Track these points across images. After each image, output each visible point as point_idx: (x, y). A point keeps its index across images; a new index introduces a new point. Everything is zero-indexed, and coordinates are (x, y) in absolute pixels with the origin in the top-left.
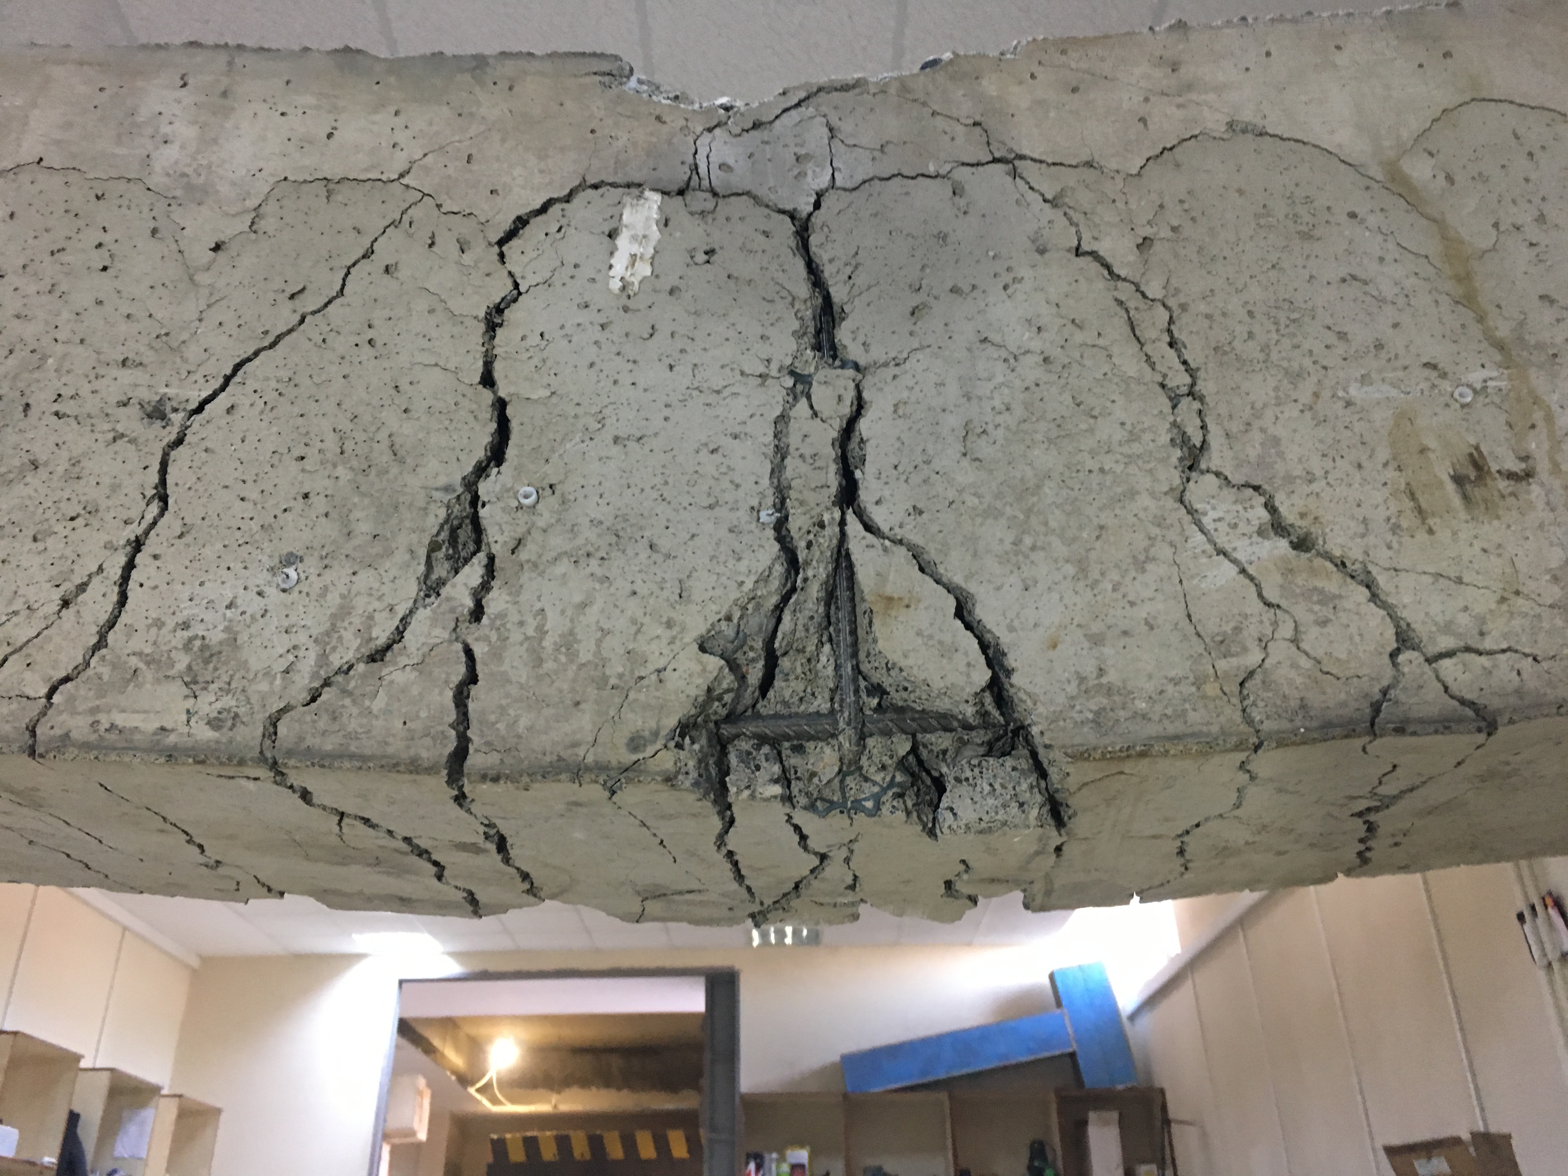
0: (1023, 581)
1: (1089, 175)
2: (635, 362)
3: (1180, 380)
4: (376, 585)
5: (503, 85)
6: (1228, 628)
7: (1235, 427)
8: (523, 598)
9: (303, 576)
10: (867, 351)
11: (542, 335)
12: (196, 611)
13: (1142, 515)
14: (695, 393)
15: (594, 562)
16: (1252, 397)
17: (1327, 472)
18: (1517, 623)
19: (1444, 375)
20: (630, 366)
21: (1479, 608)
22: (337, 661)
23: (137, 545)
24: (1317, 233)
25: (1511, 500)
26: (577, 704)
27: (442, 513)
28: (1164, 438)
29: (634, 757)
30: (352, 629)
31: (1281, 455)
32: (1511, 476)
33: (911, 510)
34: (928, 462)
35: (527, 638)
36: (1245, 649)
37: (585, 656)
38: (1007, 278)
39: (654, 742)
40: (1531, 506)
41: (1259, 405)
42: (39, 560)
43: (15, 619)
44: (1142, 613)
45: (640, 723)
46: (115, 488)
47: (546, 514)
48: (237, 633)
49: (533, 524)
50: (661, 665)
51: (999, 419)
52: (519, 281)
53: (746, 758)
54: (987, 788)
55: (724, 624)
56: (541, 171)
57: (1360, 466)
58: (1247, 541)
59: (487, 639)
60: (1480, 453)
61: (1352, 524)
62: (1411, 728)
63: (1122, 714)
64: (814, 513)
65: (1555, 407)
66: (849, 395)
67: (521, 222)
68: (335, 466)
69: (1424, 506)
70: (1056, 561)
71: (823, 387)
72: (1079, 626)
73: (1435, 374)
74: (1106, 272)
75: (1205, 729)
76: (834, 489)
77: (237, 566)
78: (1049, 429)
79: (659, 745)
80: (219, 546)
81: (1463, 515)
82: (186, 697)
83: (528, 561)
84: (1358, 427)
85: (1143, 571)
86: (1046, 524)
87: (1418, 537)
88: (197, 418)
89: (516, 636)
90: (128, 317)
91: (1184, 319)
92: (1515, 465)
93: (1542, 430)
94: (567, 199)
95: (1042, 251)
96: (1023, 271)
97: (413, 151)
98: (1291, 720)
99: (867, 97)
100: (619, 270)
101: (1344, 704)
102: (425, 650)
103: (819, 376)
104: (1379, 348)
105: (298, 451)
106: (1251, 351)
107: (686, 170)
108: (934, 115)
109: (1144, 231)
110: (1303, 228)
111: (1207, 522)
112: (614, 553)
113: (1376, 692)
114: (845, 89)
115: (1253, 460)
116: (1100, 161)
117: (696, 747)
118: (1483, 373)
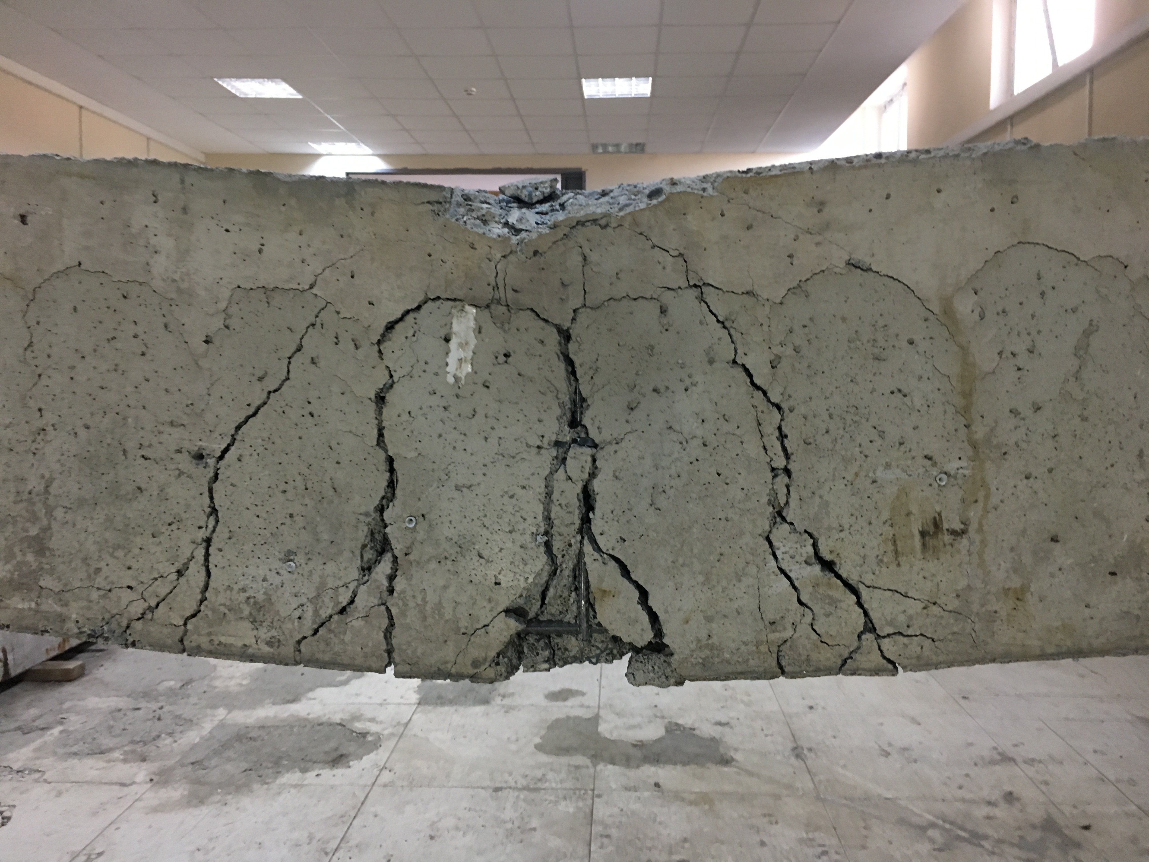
0: (676, 584)
1: (748, 301)
2: (465, 435)
3: (780, 462)
4: (336, 571)
5: (368, 210)
6: (778, 617)
7: (805, 494)
8: (414, 582)
9: (298, 564)
10: (600, 433)
11: (409, 413)
12: (247, 582)
13: (744, 547)
14: (500, 457)
15: (449, 563)
16: (820, 474)
17: (851, 526)
18: (928, 621)
19: (935, 464)
20: (463, 437)
21: (911, 612)
22: (324, 614)
23: (208, 541)
24: (884, 355)
25: (949, 548)
26: (446, 641)
27: (366, 529)
28: (765, 500)
29: (475, 671)
30: (328, 597)
31: (828, 514)
32: (954, 533)
33: (619, 539)
34: (630, 510)
35: (418, 605)
36: (785, 629)
37: (448, 616)
38: (688, 382)
39: (484, 664)
40: (959, 552)
41: (822, 480)
42: (159, 548)
43: (156, 583)
44: (735, 605)
45: (477, 654)
46: (188, 506)
47: (422, 532)
48: (270, 595)
49: (415, 538)
50: (486, 623)
51: (673, 483)
52: (393, 373)
53: (532, 648)
54: (651, 668)
55: (518, 600)
56: (399, 287)
57: (870, 523)
58: (798, 566)
59: (397, 605)
60: (941, 519)
61: (857, 558)
62: (859, 672)
63: (717, 660)
64: (566, 540)
65: (993, 489)
66: (588, 466)
67: (390, 327)
68: (303, 497)
69: (899, 549)
70: (694, 573)
71: (573, 460)
72: (701, 611)
73: (929, 463)
74: (748, 380)
75: (756, 669)
76: (577, 526)
77: (263, 558)
78: (701, 491)
79: (487, 665)
80: (251, 545)
81: (919, 555)
82: (253, 629)
83: (415, 560)
84: (876, 497)
85: (740, 581)
86: (692, 550)
87: (890, 567)
88: (222, 463)
89: (412, 604)
90: (167, 391)
91: (790, 417)
92: (957, 526)
93: (981, 504)
94: (419, 308)
95: (711, 362)
96: (698, 378)
97: (315, 265)
98: (800, 667)
99: (609, 230)
100: (452, 368)
101: (828, 659)
102: (367, 609)
103: (571, 453)
104: (901, 444)
105: (282, 487)
106: (825, 442)
107: (490, 289)
108: (654, 246)
109: (777, 350)
110: (876, 351)
111: (778, 553)
112: (460, 558)
113: (846, 655)
114: (595, 221)
115: (811, 517)
116: (758, 290)
117: (506, 660)
118: (958, 464)
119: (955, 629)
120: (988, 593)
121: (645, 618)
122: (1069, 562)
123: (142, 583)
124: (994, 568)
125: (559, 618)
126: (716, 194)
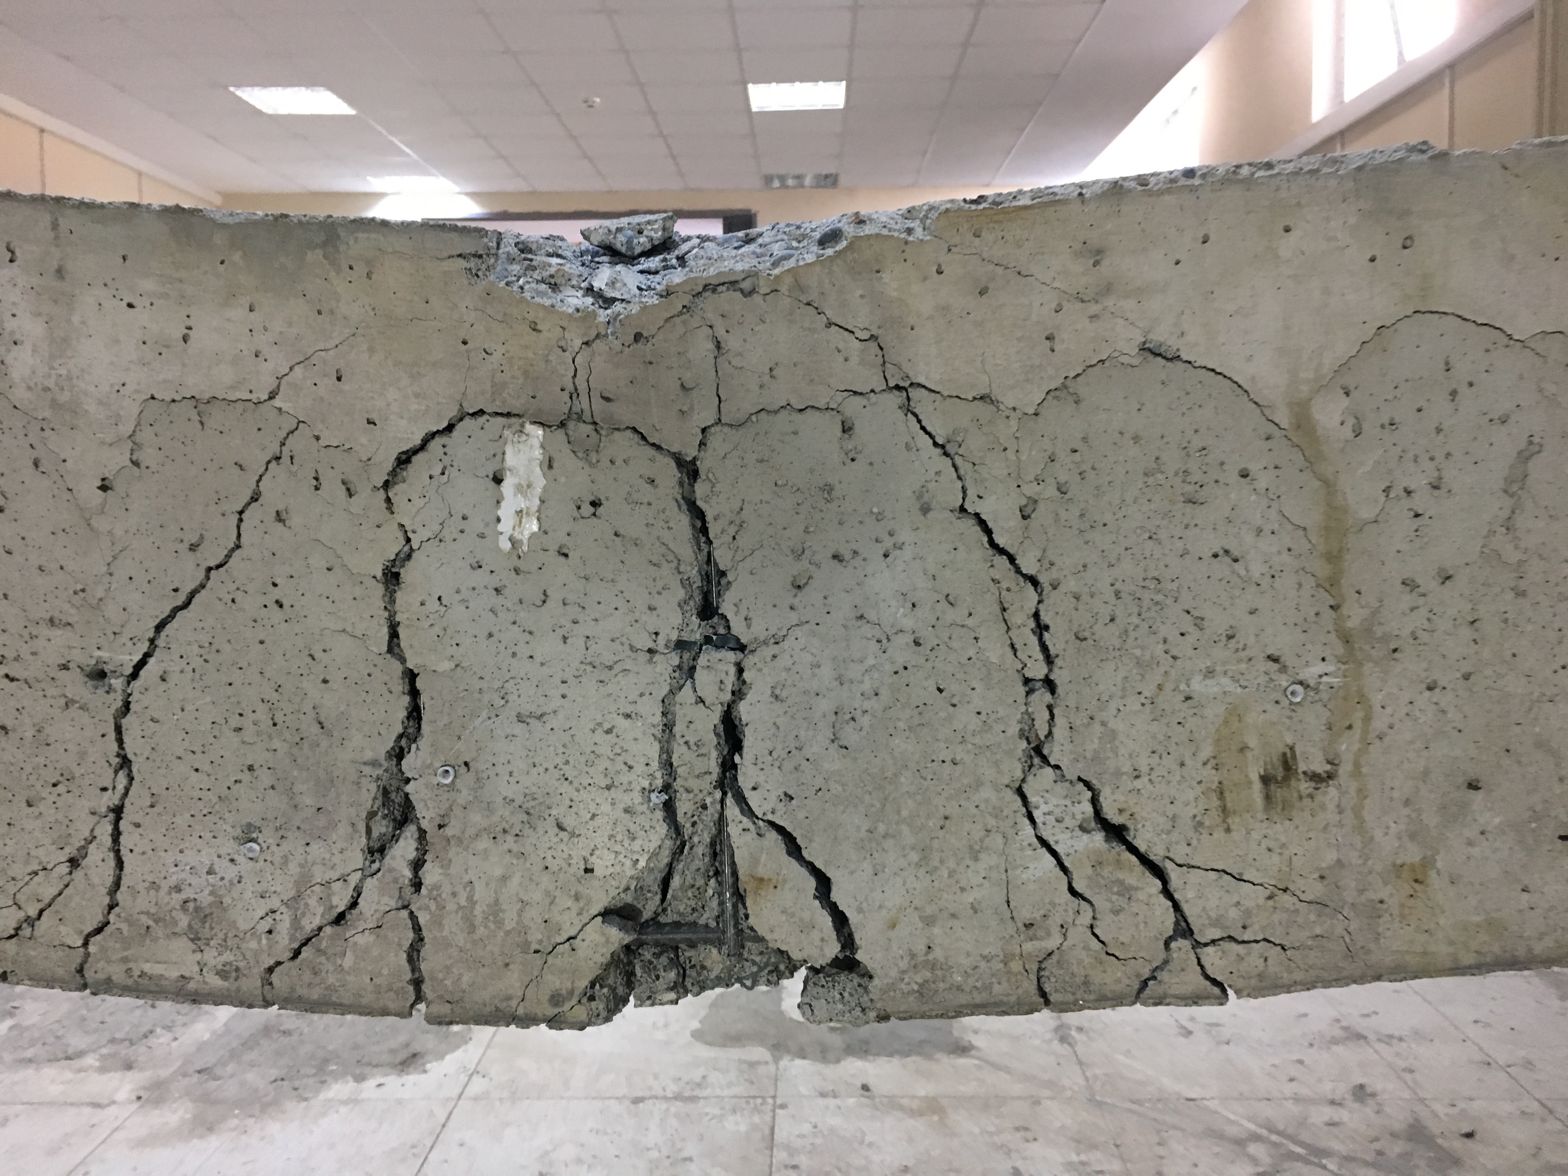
0: (874, 866)
1: (984, 411)
2: (531, 633)
3: (1038, 670)
4: (327, 856)
5: (360, 269)
6: (1038, 915)
7: (1079, 720)
8: (453, 870)
9: (264, 846)
10: (749, 626)
11: (439, 598)
12: (183, 876)
13: (982, 806)
14: (589, 668)
15: (510, 838)
16: (1101, 687)
17: (1152, 769)
18: (1276, 917)
19: (1284, 669)
20: (527, 637)
21: (1248, 903)
22: (309, 924)
23: (118, 811)
24: (1202, 495)
25: (1307, 801)
26: (507, 965)
27: (373, 787)
28: (1014, 729)
29: (556, 1011)
30: (315, 897)
31: (1115, 750)
32: (1315, 777)
33: (782, 797)
34: (800, 749)
35: (460, 907)
36: (1049, 934)
37: (509, 925)
38: (888, 543)
39: (570, 999)
40: (1323, 807)
41: (1105, 698)
42: (38, 823)
43: (36, 879)
44: (970, 897)
45: (558, 984)
46: (83, 755)
47: (465, 792)
48: (221, 896)
49: (454, 801)
50: (573, 933)
51: (867, 705)
52: (410, 535)
53: (649, 967)
54: (838, 996)
55: (622, 895)
56: (417, 395)
57: (1182, 764)
58: (1068, 834)
59: (427, 908)
60: (1294, 756)
61: (1162, 820)
62: (1168, 1000)
63: (941, 985)
64: (698, 799)
65: (1377, 708)
66: (730, 680)
67: (404, 460)
68: (270, 737)
69: (1229, 805)
70: (904, 848)
71: (706, 672)
72: (916, 908)
73: (1276, 666)
74: (985, 539)
75: (1005, 999)
76: (715, 777)
77: (208, 836)
78: (912, 717)
79: (574, 1001)
80: (187, 816)
81: (1261, 816)
82: (194, 951)
83: (454, 836)
84: (1191, 723)
85: (976, 859)
86: (899, 812)
87: (1215, 835)
88: (136, 684)
89: (451, 906)
90: (41, 569)
91: (1052, 598)
92: (1320, 767)
93: (1357, 731)
94: (450, 428)
95: (925, 510)
96: (905, 535)
97: (277, 362)
98: (1074, 994)
99: (757, 298)
100: (506, 526)
101: (1118, 981)
102: (378, 915)
103: (702, 660)
104: (1230, 637)
105: (235, 721)
106: (1109, 635)
107: (566, 396)
108: (830, 324)
109: (1031, 489)
110: (1190, 488)
111: (1036, 814)
112: (527, 831)
113: (1146, 974)
114: (733, 284)
115: (1089, 755)
116: (998, 394)
117: (605, 990)
118: (1321, 668)
119: (1318, 930)
120: (1370, 872)
121: (826, 920)
122: (1497, 820)
123: (13, 879)
124: (1378, 834)
125: (691, 919)
126: (928, 238)
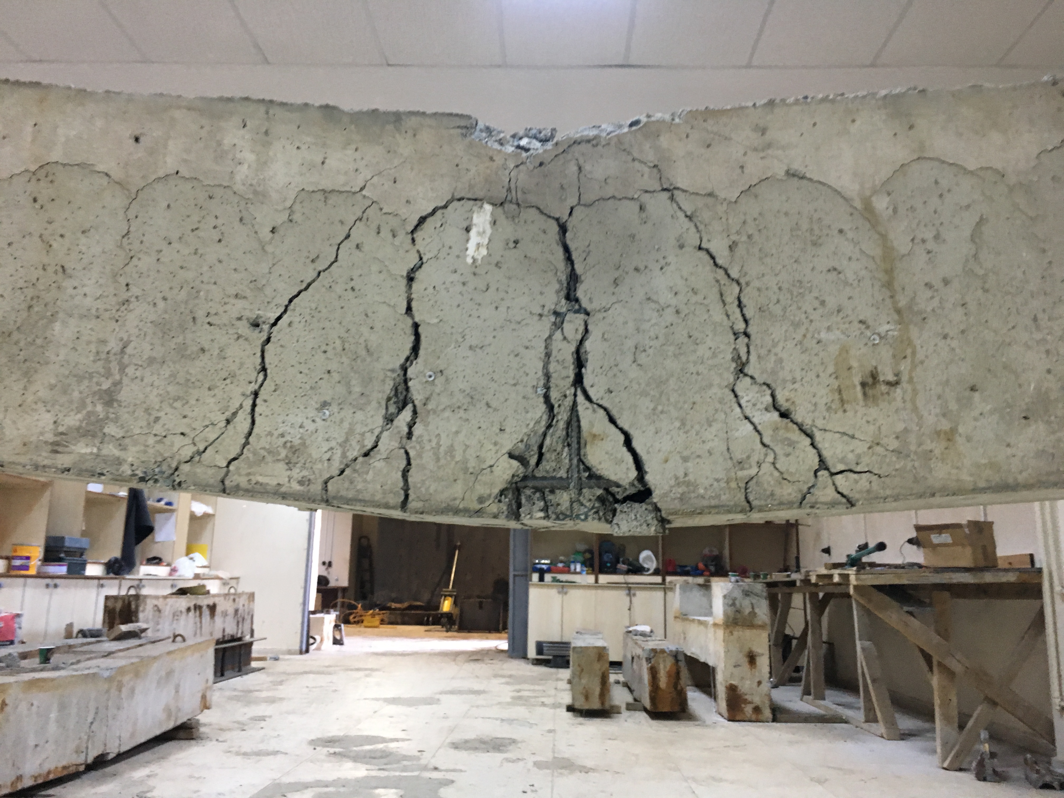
0: (656, 428)
1: (710, 200)
2: (479, 305)
3: (741, 326)
4: (364, 419)
5: (410, 133)
6: (744, 456)
7: (763, 352)
8: (430, 427)
9: (331, 413)
10: (591, 303)
11: (434, 287)
12: (286, 429)
13: (713, 397)
14: (508, 323)
15: (462, 411)
16: (773, 336)
18: (874, 458)
19: (868, 327)
20: (477, 307)
21: (858, 451)
22: (350, 455)
23: (256, 394)
24: (820, 241)
25: (886, 396)
26: (455, 480)
27: (392, 383)
28: (729, 357)
29: (480, 506)
30: (356, 440)
31: (783, 368)
32: (889, 383)
33: (607, 390)
34: (616, 365)
35: (433, 448)
37: (458, 458)
38: (662, 262)
39: (488, 500)
40: (895, 399)
41: (776, 340)
42: (213, 400)
43: (207, 429)
44: (707, 446)
45: (483, 490)
46: (242, 364)
47: (439, 386)
48: (305, 440)
49: (434, 390)
50: (492, 463)
51: (652, 343)
52: (422, 255)
53: (529, 498)
54: (634, 517)
55: (520, 444)
56: (432, 190)
57: (818, 376)
58: (759, 413)
59: (415, 448)
60: (877, 372)
61: (809, 405)
62: (818, 506)
63: (693, 495)
64: (563, 390)
65: (918, 347)
66: (582, 329)
67: (422, 220)
68: (341, 356)
69: (844, 398)
70: (671, 419)
71: (569, 324)
72: (678, 452)
73: (864, 326)
74: (712, 261)
75: (728, 503)
76: (572, 378)
77: (302, 407)
78: (675, 350)
79: (491, 501)
80: (293, 396)
81: (861, 403)
82: (287, 470)
83: (432, 409)
84: (822, 354)
85: (711, 426)
86: (668, 400)
87: (838, 413)
88: (275, 329)
89: (428, 447)
90: (235, 270)
91: (747, 291)
92: (891, 378)
93: (909, 360)
94: (445, 207)
95: (681, 247)
96: (670, 259)
97: (366, 174)
98: (766, 500)
99: (600, 147)
100: (471, 251)
101: (790, 494)
102: (388, 452)
103: (567, 318)
104: (839, 311)
105: (324, 348)
106: (777, 310)
107: (505, 190)
108: (634, 160)
109: (734, 237)
110: (814, 238)
111: (743, 402)
112: (471, 407)
113: (805, 489)
114: (589, 141)
115: (769, 370)
116: (717, 192)
117: (507, 500)
118: (887, 327)
119: (897, 466)
120: (923, 434)
121: (629, 458)
122: (989, 407)
123: (194, 429)
124: (925, 414)
125: (551, 474)
126: (681, 122)
